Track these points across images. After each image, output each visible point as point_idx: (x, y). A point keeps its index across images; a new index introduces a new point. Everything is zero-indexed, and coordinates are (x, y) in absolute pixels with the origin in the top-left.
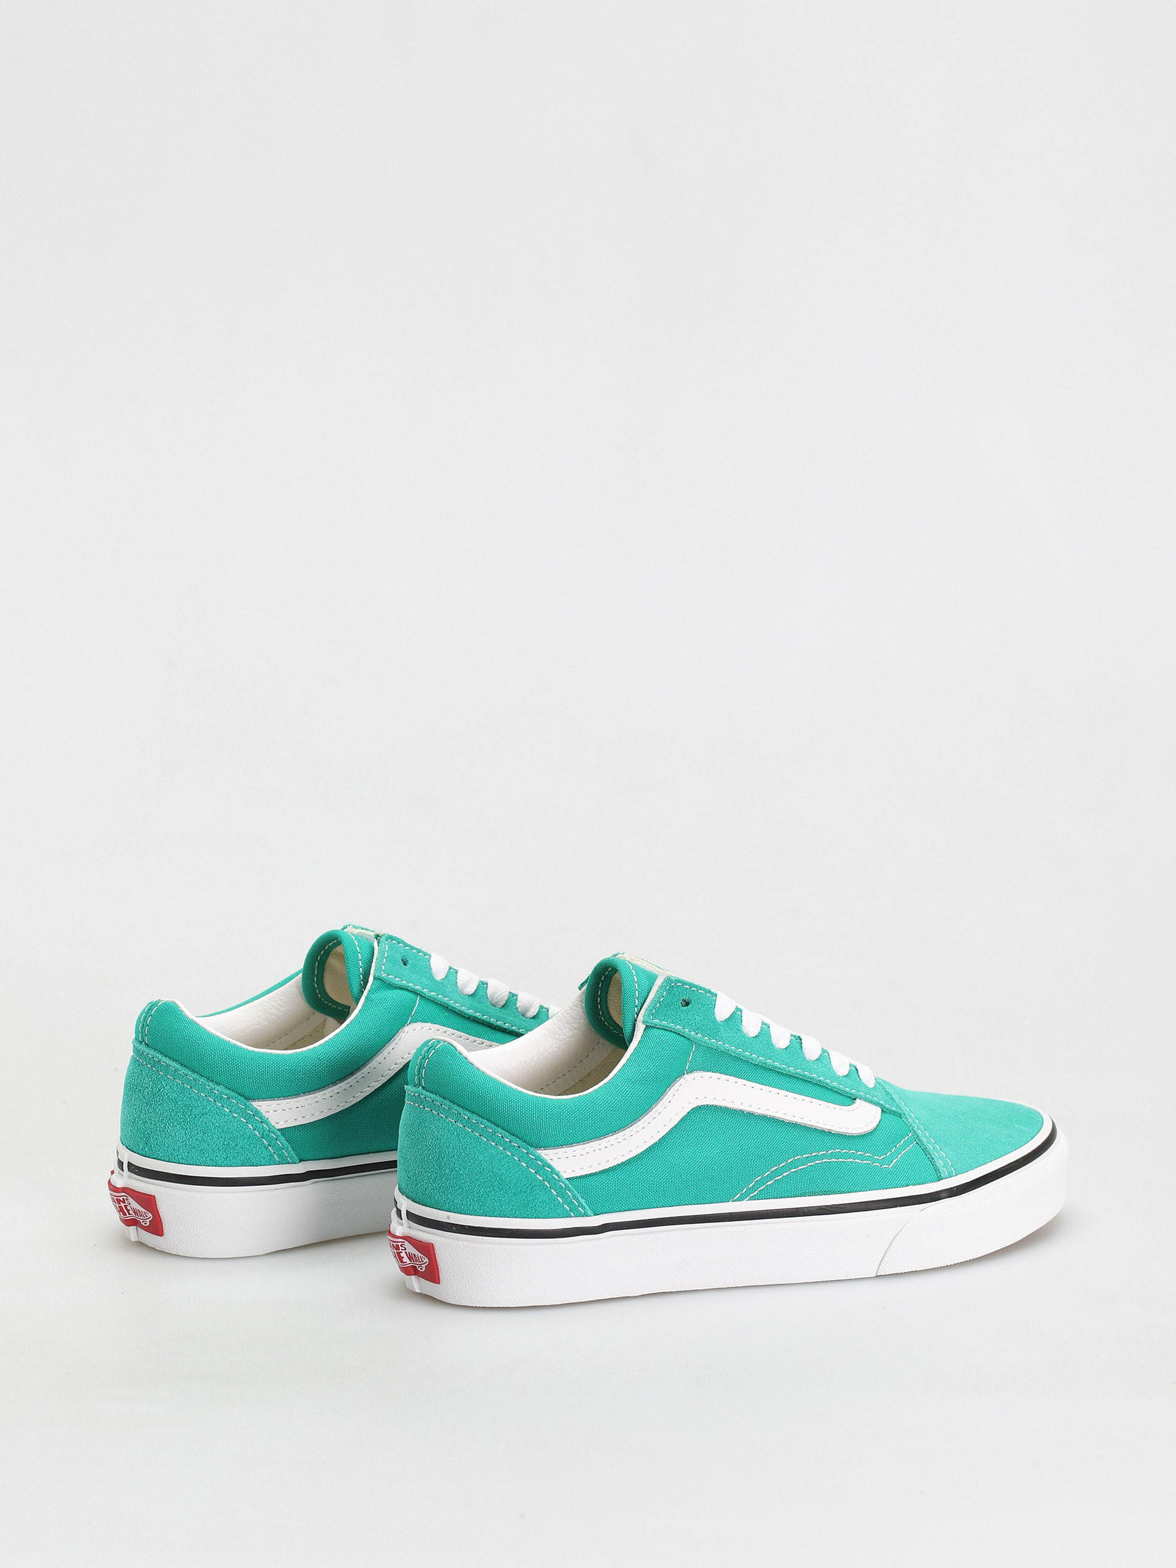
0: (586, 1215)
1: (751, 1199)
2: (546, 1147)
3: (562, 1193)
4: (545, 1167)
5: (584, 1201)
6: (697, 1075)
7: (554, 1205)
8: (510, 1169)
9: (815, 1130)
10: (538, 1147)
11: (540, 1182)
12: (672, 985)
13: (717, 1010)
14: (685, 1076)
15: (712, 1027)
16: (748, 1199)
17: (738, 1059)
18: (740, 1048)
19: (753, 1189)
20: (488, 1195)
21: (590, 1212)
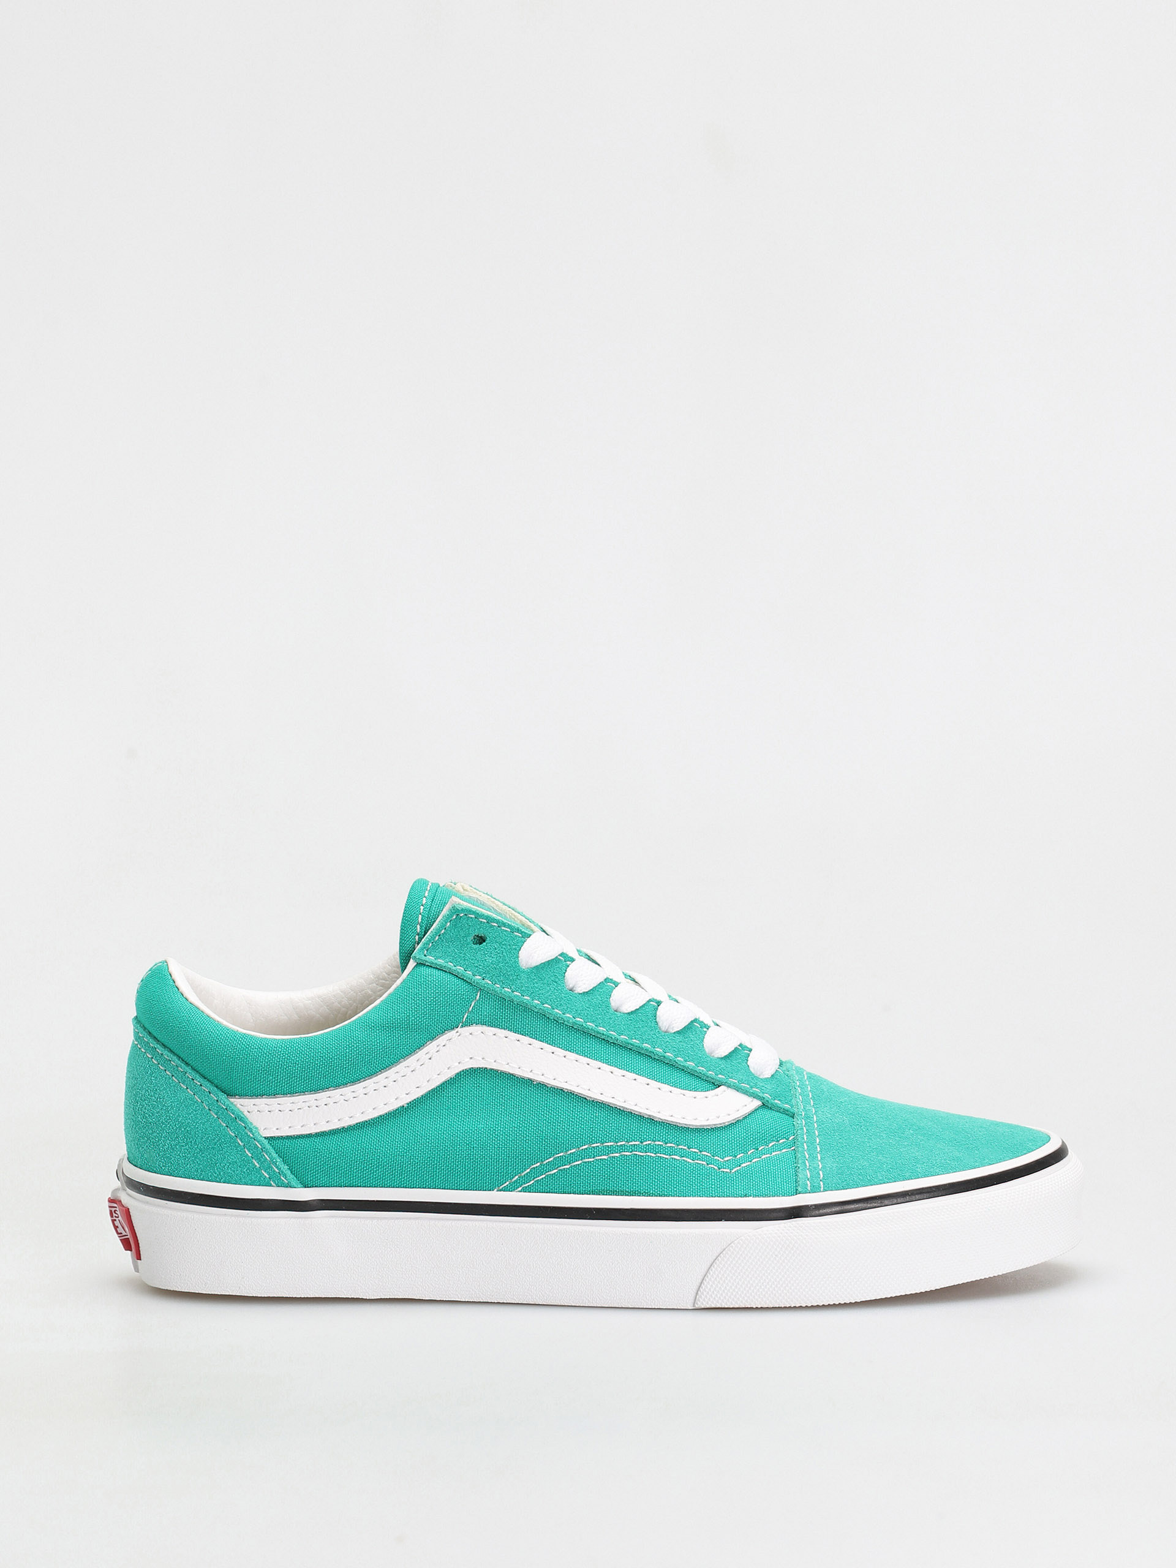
0: (289, 1186)
1: (524, 1190)
2: (242, 1096)
3: (258, 1154)
4: (238, 1120)
5: (286, 1167)
6: (476, 1029)
7: (248, 1169)
8: (197, 1118)
9: (630, 1114)
10: (230, 1095)
11: (231, 1138)
12: (459, 916)
13: (522, 953)
14: (459, 1029)
15: (510, 971)
16: (520, 1189)
17: (544, 1016)
18: (546, 1003)
19: (528, 1177)
20: (173, 1149)
21: (294, 1182)
